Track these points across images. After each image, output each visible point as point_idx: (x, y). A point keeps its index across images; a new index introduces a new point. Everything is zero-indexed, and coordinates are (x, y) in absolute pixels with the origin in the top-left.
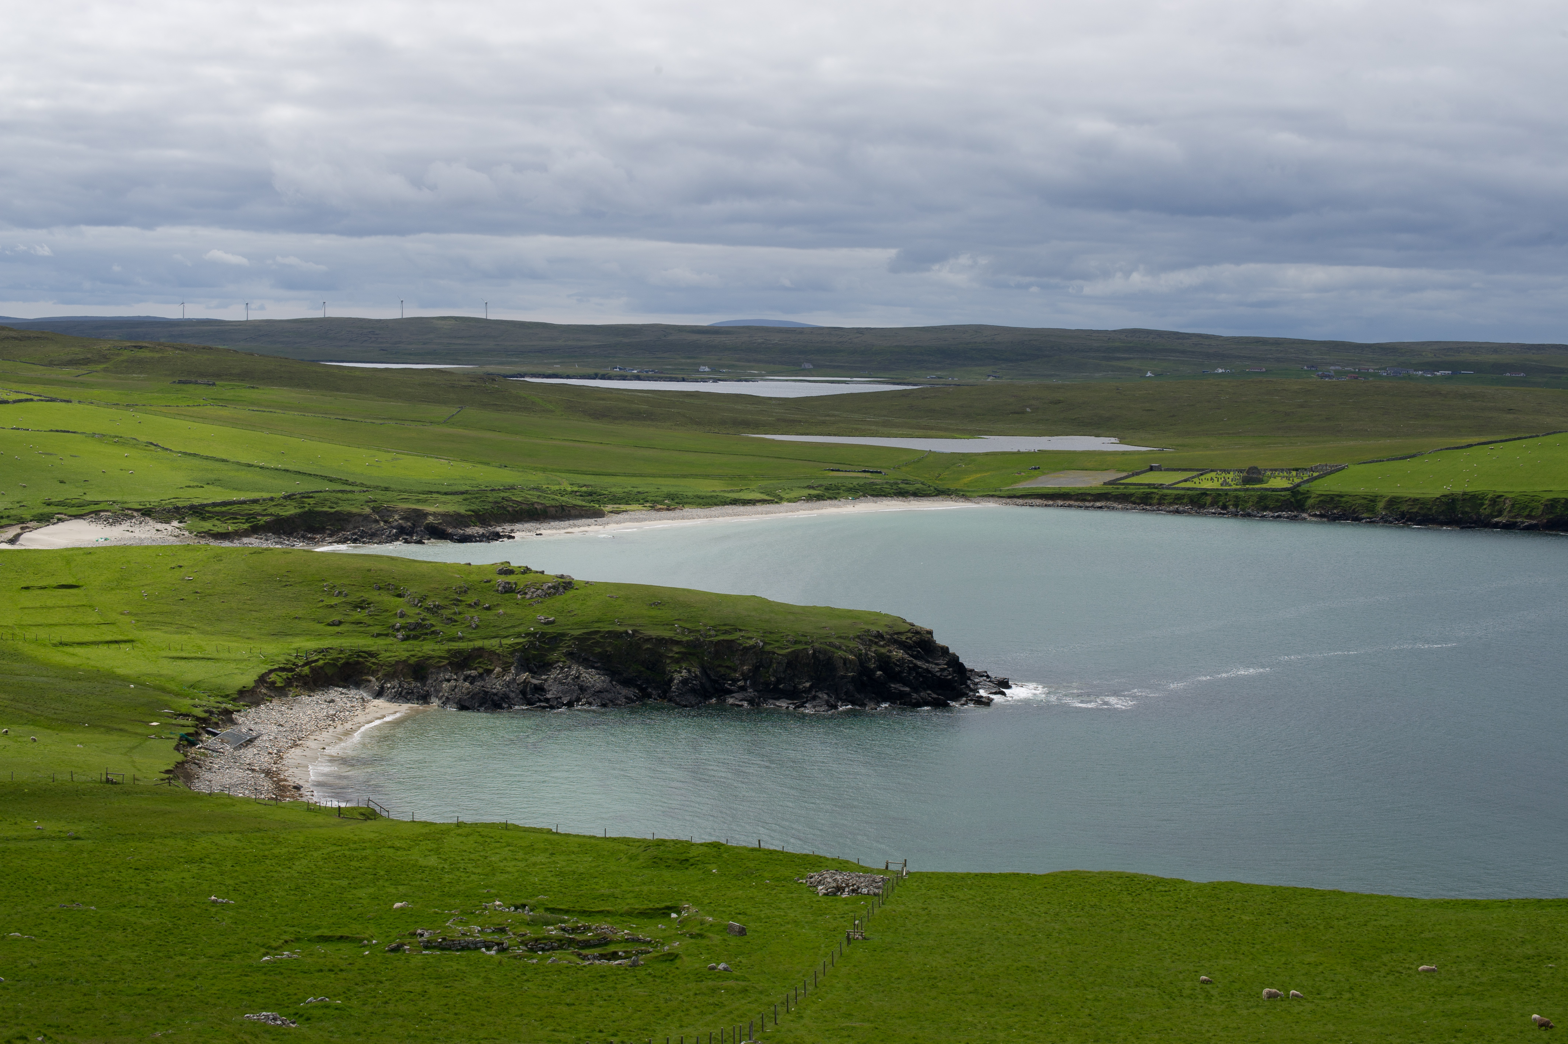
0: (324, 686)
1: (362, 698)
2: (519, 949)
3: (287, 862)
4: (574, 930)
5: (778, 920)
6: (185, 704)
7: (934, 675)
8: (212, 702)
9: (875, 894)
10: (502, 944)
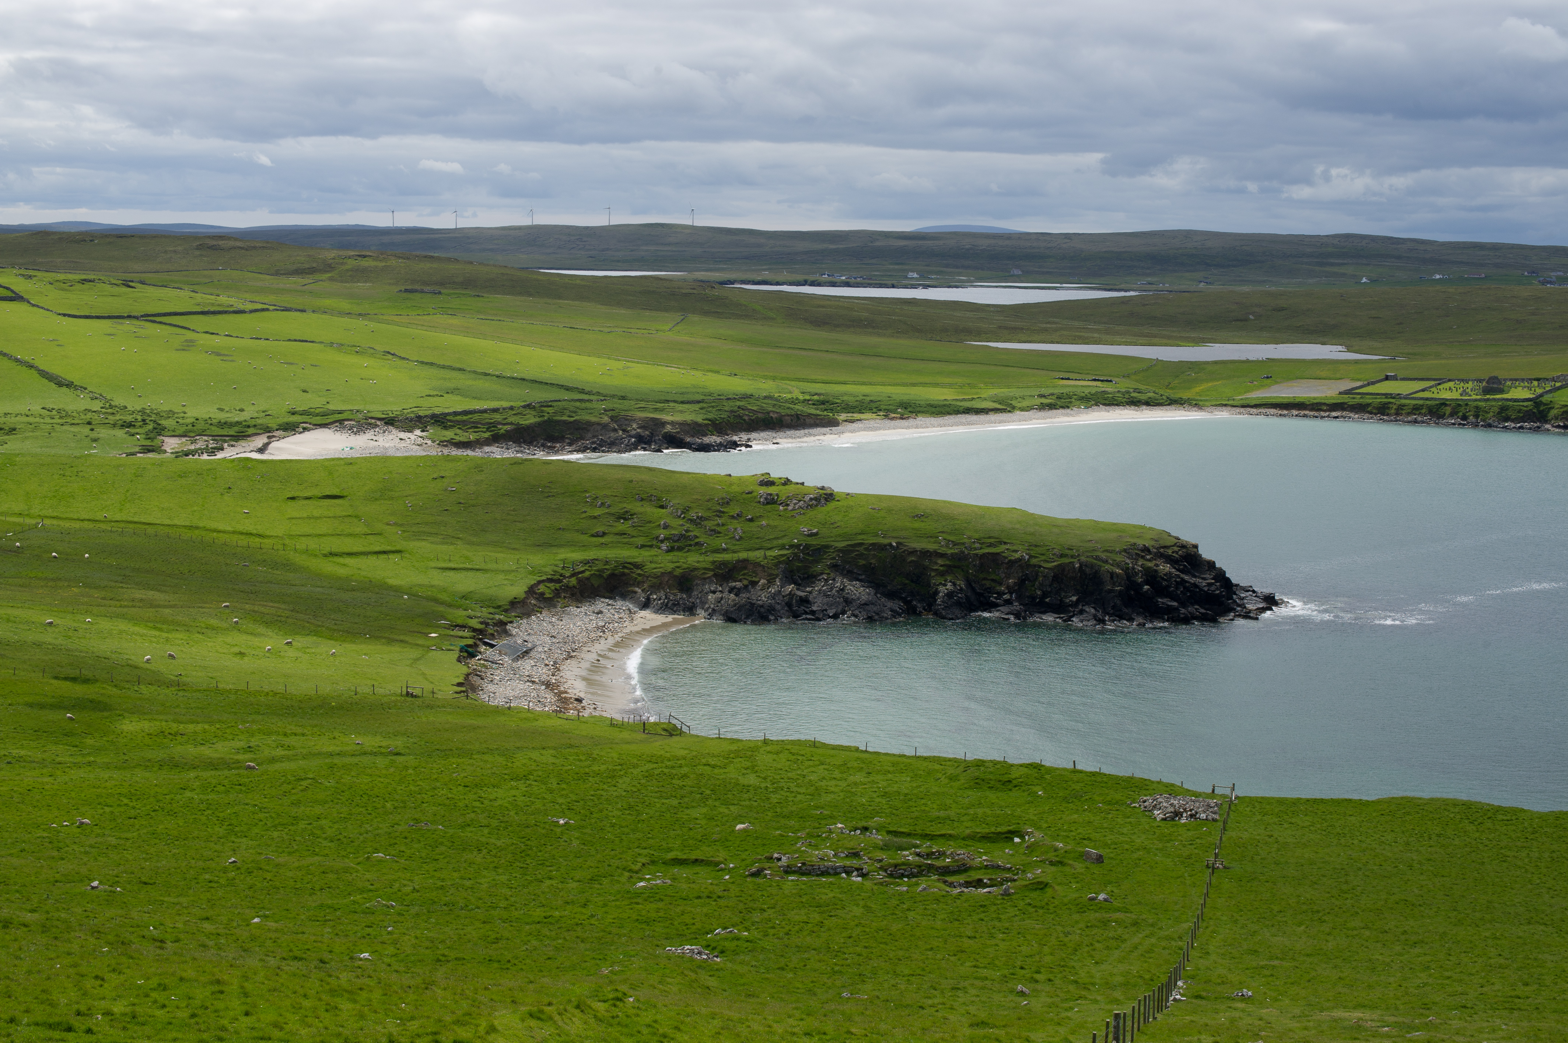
0: (591, 598)
1: (629, 610)
2: (879, 874)
3: (609, 780)
4: (929, 855)
5: (1127, 847)
6: (460, 615)
7: (1201, 590)
8: (484, 613)
9: (1214, 820)
10: (862, 869)
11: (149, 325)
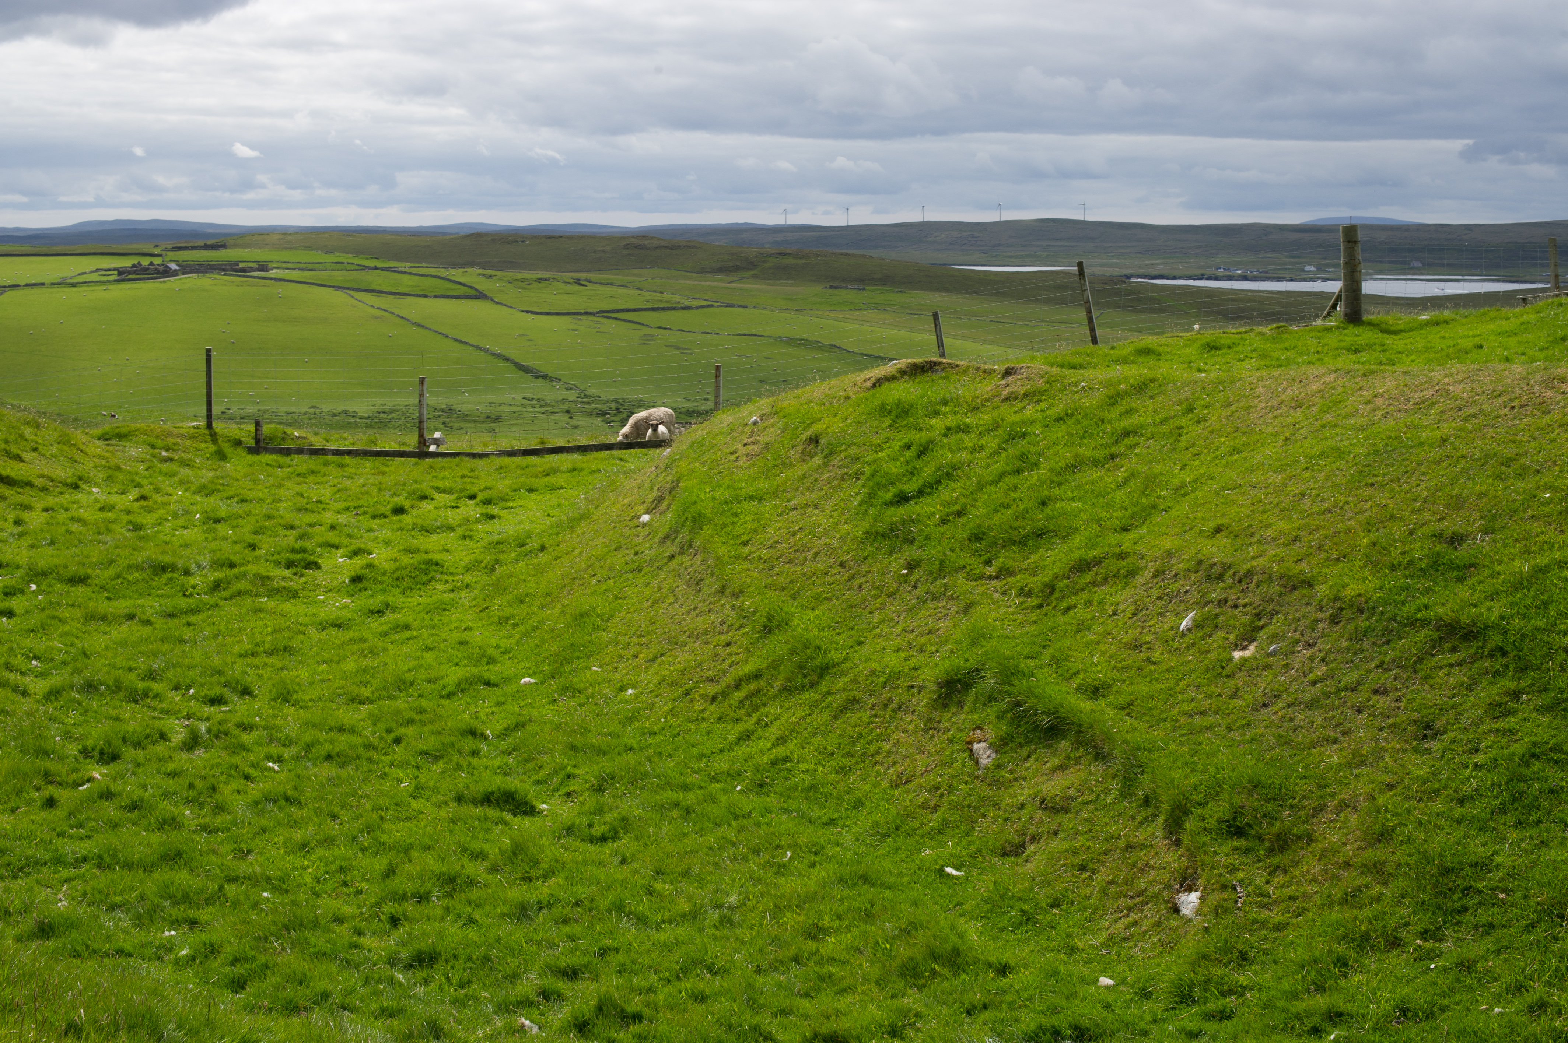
11: (605, 321)
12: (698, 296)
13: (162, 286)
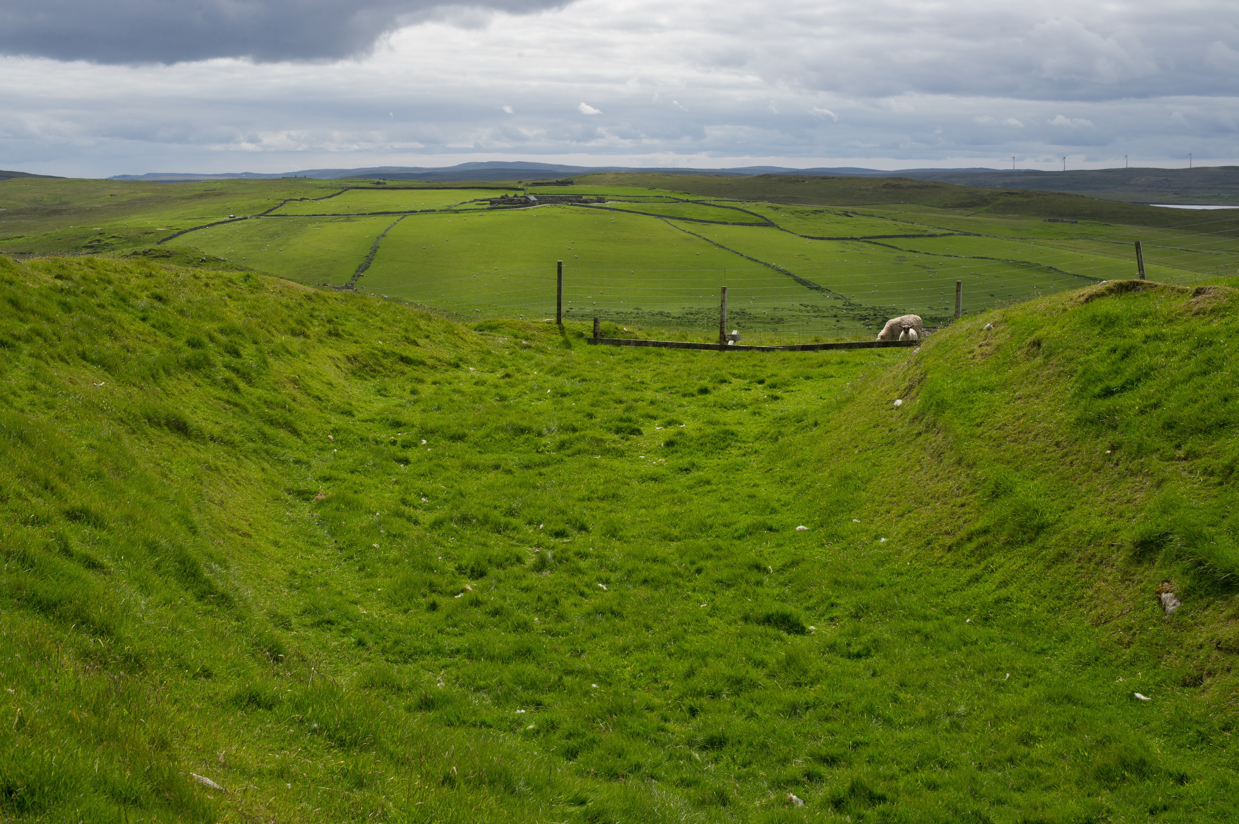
11: (867, 245)
12: (941, 226)
13: (523, 213)
